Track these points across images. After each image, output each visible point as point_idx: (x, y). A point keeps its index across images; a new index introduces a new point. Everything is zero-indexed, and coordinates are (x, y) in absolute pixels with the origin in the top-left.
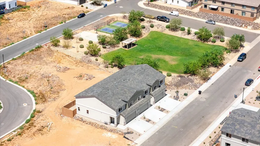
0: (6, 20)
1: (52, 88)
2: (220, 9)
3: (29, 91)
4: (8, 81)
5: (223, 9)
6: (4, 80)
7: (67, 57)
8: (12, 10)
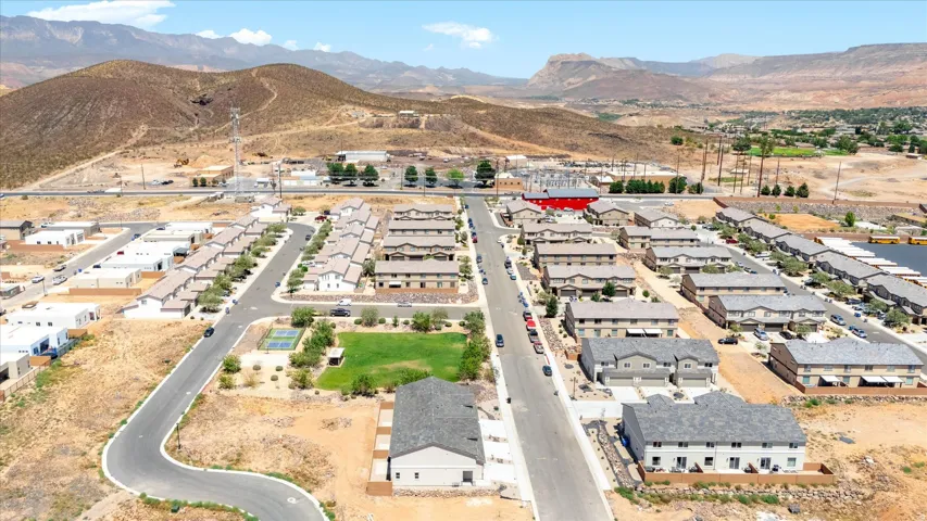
0: (72, 367)
1: (305, 457)
2: (404, 286)
3: (270, 475)
4: (209, 470)
5: (408, 284)
6: (202, 469)
7: (266, 402)
8: (68, 348)
